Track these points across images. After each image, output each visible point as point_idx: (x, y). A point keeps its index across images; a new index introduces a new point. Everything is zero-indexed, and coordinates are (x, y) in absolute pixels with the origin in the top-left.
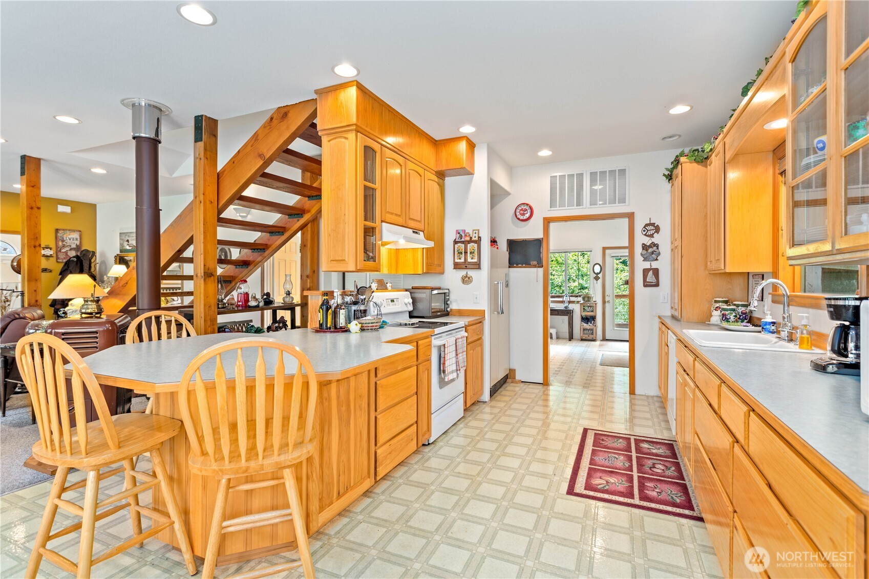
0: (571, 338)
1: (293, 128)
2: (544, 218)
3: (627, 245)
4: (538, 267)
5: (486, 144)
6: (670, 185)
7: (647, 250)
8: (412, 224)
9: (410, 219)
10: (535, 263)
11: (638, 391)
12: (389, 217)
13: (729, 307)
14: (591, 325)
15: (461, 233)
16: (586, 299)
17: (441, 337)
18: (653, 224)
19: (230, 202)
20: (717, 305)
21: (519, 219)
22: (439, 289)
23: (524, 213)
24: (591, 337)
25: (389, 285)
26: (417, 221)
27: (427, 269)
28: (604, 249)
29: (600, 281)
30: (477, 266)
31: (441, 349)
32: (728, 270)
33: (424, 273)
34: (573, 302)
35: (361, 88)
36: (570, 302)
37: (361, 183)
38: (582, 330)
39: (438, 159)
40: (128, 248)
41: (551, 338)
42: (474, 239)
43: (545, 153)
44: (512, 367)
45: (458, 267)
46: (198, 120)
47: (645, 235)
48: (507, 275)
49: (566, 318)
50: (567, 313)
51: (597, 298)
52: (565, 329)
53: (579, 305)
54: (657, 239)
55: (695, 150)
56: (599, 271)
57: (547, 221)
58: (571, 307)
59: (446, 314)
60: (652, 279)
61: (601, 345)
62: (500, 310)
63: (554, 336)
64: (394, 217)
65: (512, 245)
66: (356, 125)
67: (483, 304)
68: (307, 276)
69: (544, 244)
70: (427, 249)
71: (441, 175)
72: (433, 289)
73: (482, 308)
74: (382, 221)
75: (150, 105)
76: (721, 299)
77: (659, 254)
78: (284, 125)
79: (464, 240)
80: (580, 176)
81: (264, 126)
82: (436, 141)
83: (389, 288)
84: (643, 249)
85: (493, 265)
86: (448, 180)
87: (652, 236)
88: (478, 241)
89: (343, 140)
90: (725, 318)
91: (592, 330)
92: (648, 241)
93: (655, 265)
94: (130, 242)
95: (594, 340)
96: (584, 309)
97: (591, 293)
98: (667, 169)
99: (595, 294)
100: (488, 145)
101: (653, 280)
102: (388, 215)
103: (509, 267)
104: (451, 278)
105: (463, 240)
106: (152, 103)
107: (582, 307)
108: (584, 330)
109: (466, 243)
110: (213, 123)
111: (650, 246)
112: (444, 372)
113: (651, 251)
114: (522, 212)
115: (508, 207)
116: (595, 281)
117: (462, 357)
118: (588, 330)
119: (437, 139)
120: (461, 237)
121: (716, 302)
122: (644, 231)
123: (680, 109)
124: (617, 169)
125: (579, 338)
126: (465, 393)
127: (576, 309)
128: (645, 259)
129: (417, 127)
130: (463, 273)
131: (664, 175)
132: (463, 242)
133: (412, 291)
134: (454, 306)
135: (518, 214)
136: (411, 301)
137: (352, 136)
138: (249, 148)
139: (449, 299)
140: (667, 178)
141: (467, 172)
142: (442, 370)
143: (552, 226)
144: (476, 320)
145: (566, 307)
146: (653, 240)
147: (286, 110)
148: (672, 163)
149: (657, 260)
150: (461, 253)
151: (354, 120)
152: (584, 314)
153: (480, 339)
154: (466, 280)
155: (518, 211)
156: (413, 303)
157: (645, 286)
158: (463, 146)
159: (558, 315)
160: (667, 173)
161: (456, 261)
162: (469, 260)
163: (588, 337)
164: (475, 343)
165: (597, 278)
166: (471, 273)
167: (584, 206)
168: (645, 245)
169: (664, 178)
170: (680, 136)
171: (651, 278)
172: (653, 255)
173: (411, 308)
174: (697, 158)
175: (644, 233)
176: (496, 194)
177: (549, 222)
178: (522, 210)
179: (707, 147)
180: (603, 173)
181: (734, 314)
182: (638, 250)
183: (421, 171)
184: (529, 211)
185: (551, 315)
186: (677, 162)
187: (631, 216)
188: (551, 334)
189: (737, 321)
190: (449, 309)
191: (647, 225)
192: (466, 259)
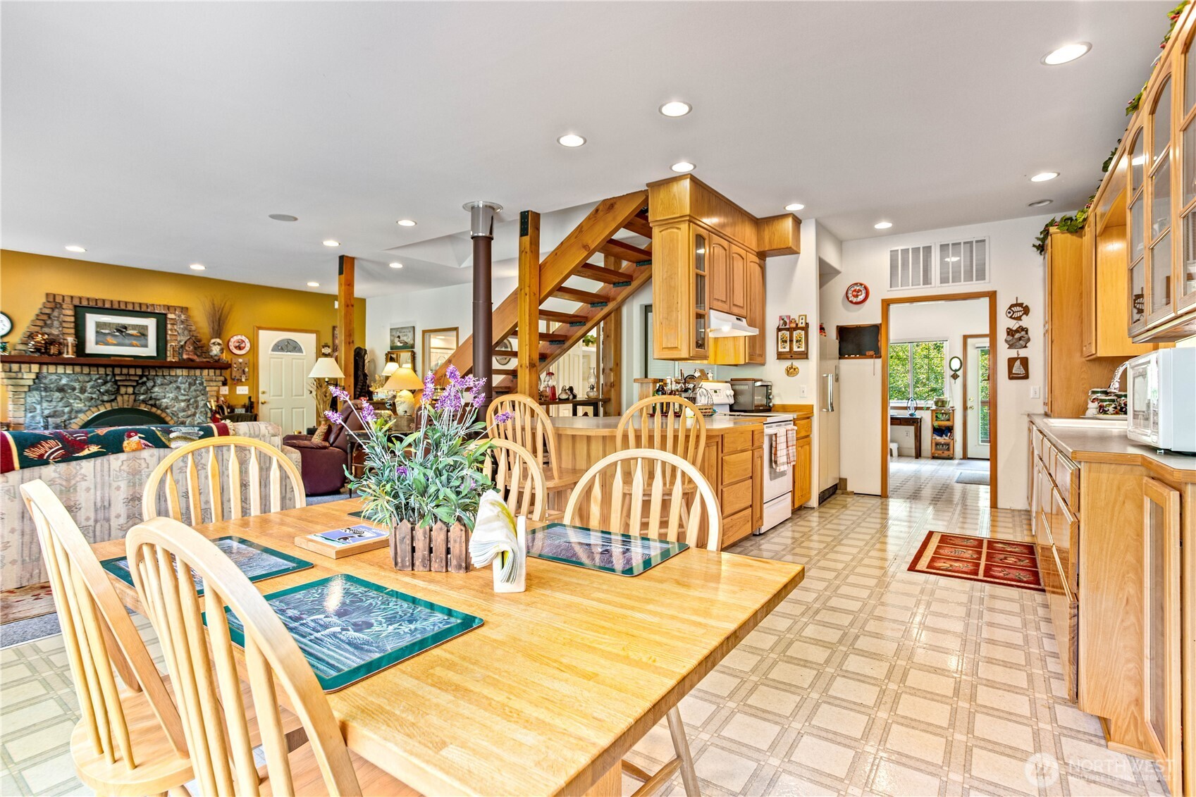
0: (918, 455)
1: (620, 219)
2: (882, 300)
3: (988, 332)
4: (876, 358)
5: (814, 220)
6: (1042, 257)
7: (1013, 336)
8: (736, 310)
9: (734, 305)
10: (872, 353)
11: (1000, 505)
12: (716, 304)
13: (1107, 398)
14: (947, 438)
15: (785, 319)
16: (940, 404)
17: (771, 427)
18: (1021, 305)
19: (550, 294)
20: (1095, 396)
21: (851, 302)
22: (761, 380)
23: (858, 294)
24: (946, 454)
25: (710, 375)
26: (740, 307)
27: (750, 359)
28: (965, 338)
29: (959, 380)
30: (804, 355)
31: (773, 438)
32: (1099, 355)
33: (746, 364)
34: (921, 408)
35: (694, 180)
36: (916, 408)
37: (693, 271)
38: (934, 445)
39: (760, 239)
40: (399, 344)
41: (891, 455)
42: (800, 325)
43: (884, 225)
44: (843, 476)
45: (782, 357)
46: (524, 216)
47: (1011, 317)
48: (837, 368)
49: (911, 429)
50: (913, 422)
51: (955, 402)
52: (910, 443)
53: (929, 412)
54: (1025, 322)
55: (1068, 219)
56: (958, 368)
57: (886, 304)
58: (918, 414)
59: (768, 409)
60: (1019, 370)
61: (959, 464)
62: (831, 406)
63: (895, 453)
64: (720, 303)
65: (843, 332)
66: (689, 216)
67: (812, 399)
68: (611, 370)
69: (883, 331)
70: (750, 337)
71: (762, 256)
72: (756, 381)
73: (811, 404)
74: (710, 308)
75: (486, 206)
76: (1099, 390)
77: (1029, 340)
78: (610, 216)
79: (789, 327)
80: (928, 250)
81: (589, 218)
82: (758, 219)
83: (711, 379)
84: (1008, 334)
85: (823, 356)
86: (769, 260)
87: (1019, 318)
88: (806, 328)
89: (675, 230)
90: (1102, 410)
91: (948, 445)
92: (1014, 325)
93: (1023, 353)
94: (401, 338)
95: (951, 458)
96: (937, 417)
97: (946, 397)
98: (1038, 239)
99: (952, 397)
100: (816, 220)
101: (1022, 371)
102: (715, 302)
103: (840, 358)
104: (773, 370)
105: (787, 326)
106: (488, 204)
107: (935, 415)
108: (937, 444)
109: (791, 330)
110: (537, 216)
111: (1017, 331)
112: (776, 462)
113: (1018, 337)
114: (855, 293)
115: (839, 287)
116: (953, 380)
117: (792, 450)
118: (943, 445)
119: (758, 217)
120: (785, 323)
121: (1094, 392)
122: (1009, 313)
123: (1044, 177)
124: (974, 240)
125: (930, 455)
126: (793, 492)
127: (926, 418)
128: (1011, 346)
129: (740, 208)
130: (788, 363)
131: (1034, 246)
132: (787, 329)
133: (733, 382)
134: (776, 401)
135: (850, 295)
136: (732, 393)
137: (684, 226)
138: (573, 240)
139: (771, 393)
140: (1038, 249)
141: (792, 251)
142: (773, 461)
143: (893, 307)
144: (804, 415)
145: (911, 415)
146: (1021, 323)
147: (612, 201)
148: (1041, 233)
149: (1025, 347)
150: (786, 342)
151: (687, 212)
152: (936, 424)
153: (808, 436)
154: (791, 371)
155: (850, 292)
156: (734, 396)
157: (1011, 378)
158: (788, 224)
159: (900, 424)
160: (1039, 242)
161: (780, 350)
162: (795, 349)
163: (943, 453)
164: (804, 439)
165: (955, 377)
166: (796, 363)
167: (933, 285)
168: (1011, 330)
169: (1035, 249)
170: (1051, 201)
171: (1017, 368)
172: (1021, 342)
173: (732, 401)
174: (1070, 228)
175: (1009, 315)
176: (826, 273)
177: (889, 305)
178: (855, 291)
179: (1081, 217)
180: (956, 245)
181: (1113, 406)
182: (1002, 335)
183: (743, 253)
184: (864, 292)
185: (891, 424)
186: (1046, 232)
187: (992, 296)
188: (891, 450)
189: (1117, 413)
190: (771, 404)
191: (1012, 306)
192: (791, 348)
